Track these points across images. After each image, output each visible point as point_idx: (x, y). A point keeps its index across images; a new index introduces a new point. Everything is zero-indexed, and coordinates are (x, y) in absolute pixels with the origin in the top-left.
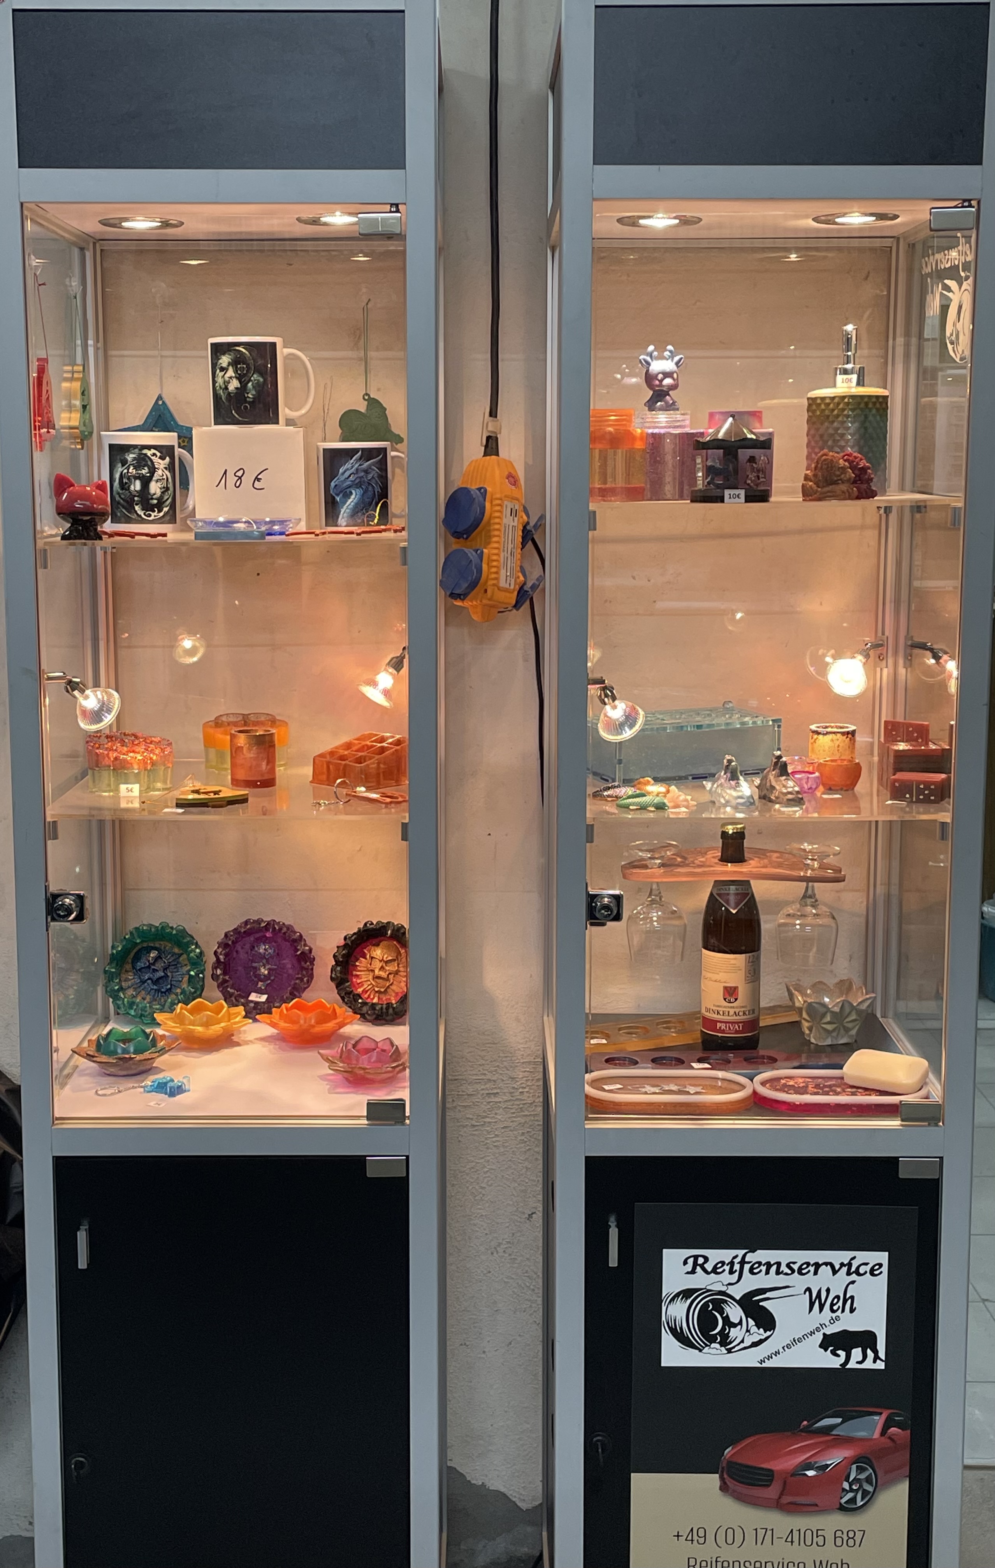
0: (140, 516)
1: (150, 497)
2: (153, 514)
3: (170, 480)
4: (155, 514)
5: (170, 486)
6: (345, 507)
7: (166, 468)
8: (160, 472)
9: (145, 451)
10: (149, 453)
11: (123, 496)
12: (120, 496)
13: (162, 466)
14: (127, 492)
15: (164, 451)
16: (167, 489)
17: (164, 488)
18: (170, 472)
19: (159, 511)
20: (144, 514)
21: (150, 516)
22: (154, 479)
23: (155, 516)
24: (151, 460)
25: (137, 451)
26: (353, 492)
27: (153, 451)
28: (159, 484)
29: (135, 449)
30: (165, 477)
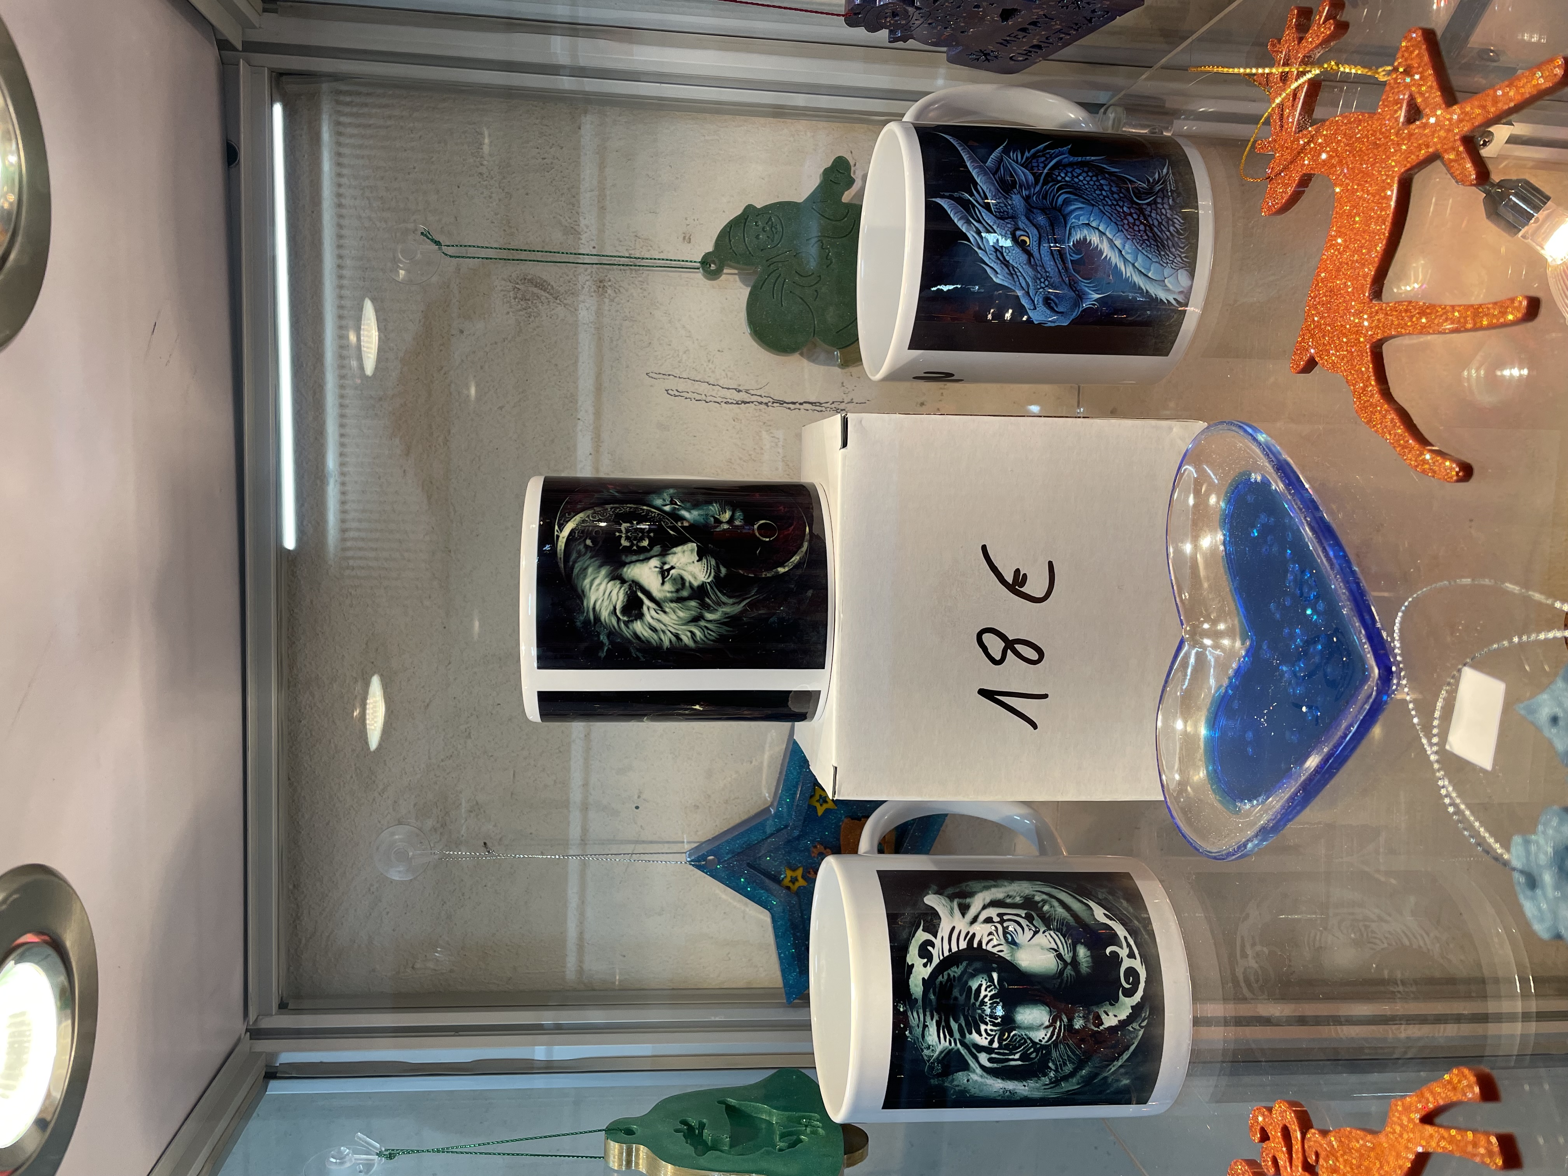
0: (1137, 1010)
1: (1069, 971)
2: (1126, 963)
3: (997, 893)
4: (1123, 953)
5: (1018, 890)
6: (1128, 272)
7: (964, 909)
8: (981, 931)
9: (916, 985)
10: (920, 972)
11: (1069, 1068)
12: (1066, 1078)
13: (961, 924)
14: (1054, 1054)
15: (908, 913)
16: (1028, 904)
17: (1029, 918)
18: (972, 894)
19: (1113, 939)
20: (1129, 993)
21: (1131, 972)
22: (1006, 955)
23: (1131, 955)
24: (948, 962)
25: (914, 1019)
26: (1078, 236)
27: (913, 956)
28: (1023, 937)
29: (907, 1025)
30: (993, 912)
